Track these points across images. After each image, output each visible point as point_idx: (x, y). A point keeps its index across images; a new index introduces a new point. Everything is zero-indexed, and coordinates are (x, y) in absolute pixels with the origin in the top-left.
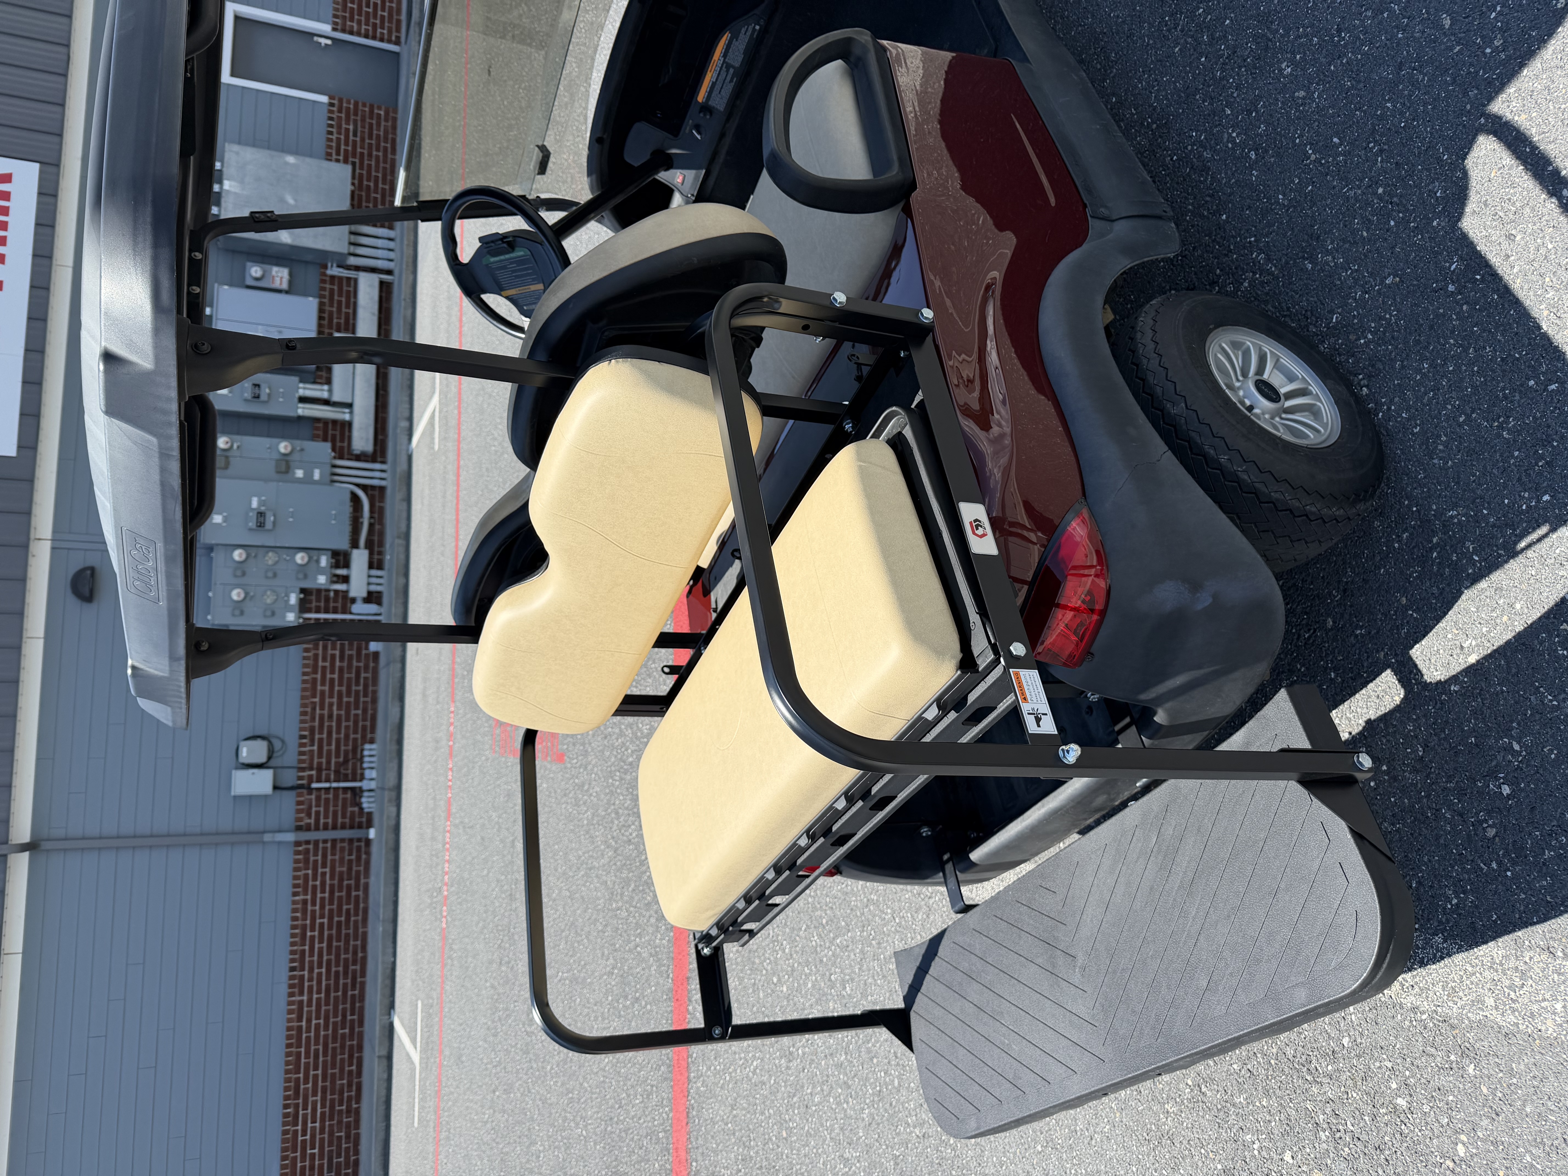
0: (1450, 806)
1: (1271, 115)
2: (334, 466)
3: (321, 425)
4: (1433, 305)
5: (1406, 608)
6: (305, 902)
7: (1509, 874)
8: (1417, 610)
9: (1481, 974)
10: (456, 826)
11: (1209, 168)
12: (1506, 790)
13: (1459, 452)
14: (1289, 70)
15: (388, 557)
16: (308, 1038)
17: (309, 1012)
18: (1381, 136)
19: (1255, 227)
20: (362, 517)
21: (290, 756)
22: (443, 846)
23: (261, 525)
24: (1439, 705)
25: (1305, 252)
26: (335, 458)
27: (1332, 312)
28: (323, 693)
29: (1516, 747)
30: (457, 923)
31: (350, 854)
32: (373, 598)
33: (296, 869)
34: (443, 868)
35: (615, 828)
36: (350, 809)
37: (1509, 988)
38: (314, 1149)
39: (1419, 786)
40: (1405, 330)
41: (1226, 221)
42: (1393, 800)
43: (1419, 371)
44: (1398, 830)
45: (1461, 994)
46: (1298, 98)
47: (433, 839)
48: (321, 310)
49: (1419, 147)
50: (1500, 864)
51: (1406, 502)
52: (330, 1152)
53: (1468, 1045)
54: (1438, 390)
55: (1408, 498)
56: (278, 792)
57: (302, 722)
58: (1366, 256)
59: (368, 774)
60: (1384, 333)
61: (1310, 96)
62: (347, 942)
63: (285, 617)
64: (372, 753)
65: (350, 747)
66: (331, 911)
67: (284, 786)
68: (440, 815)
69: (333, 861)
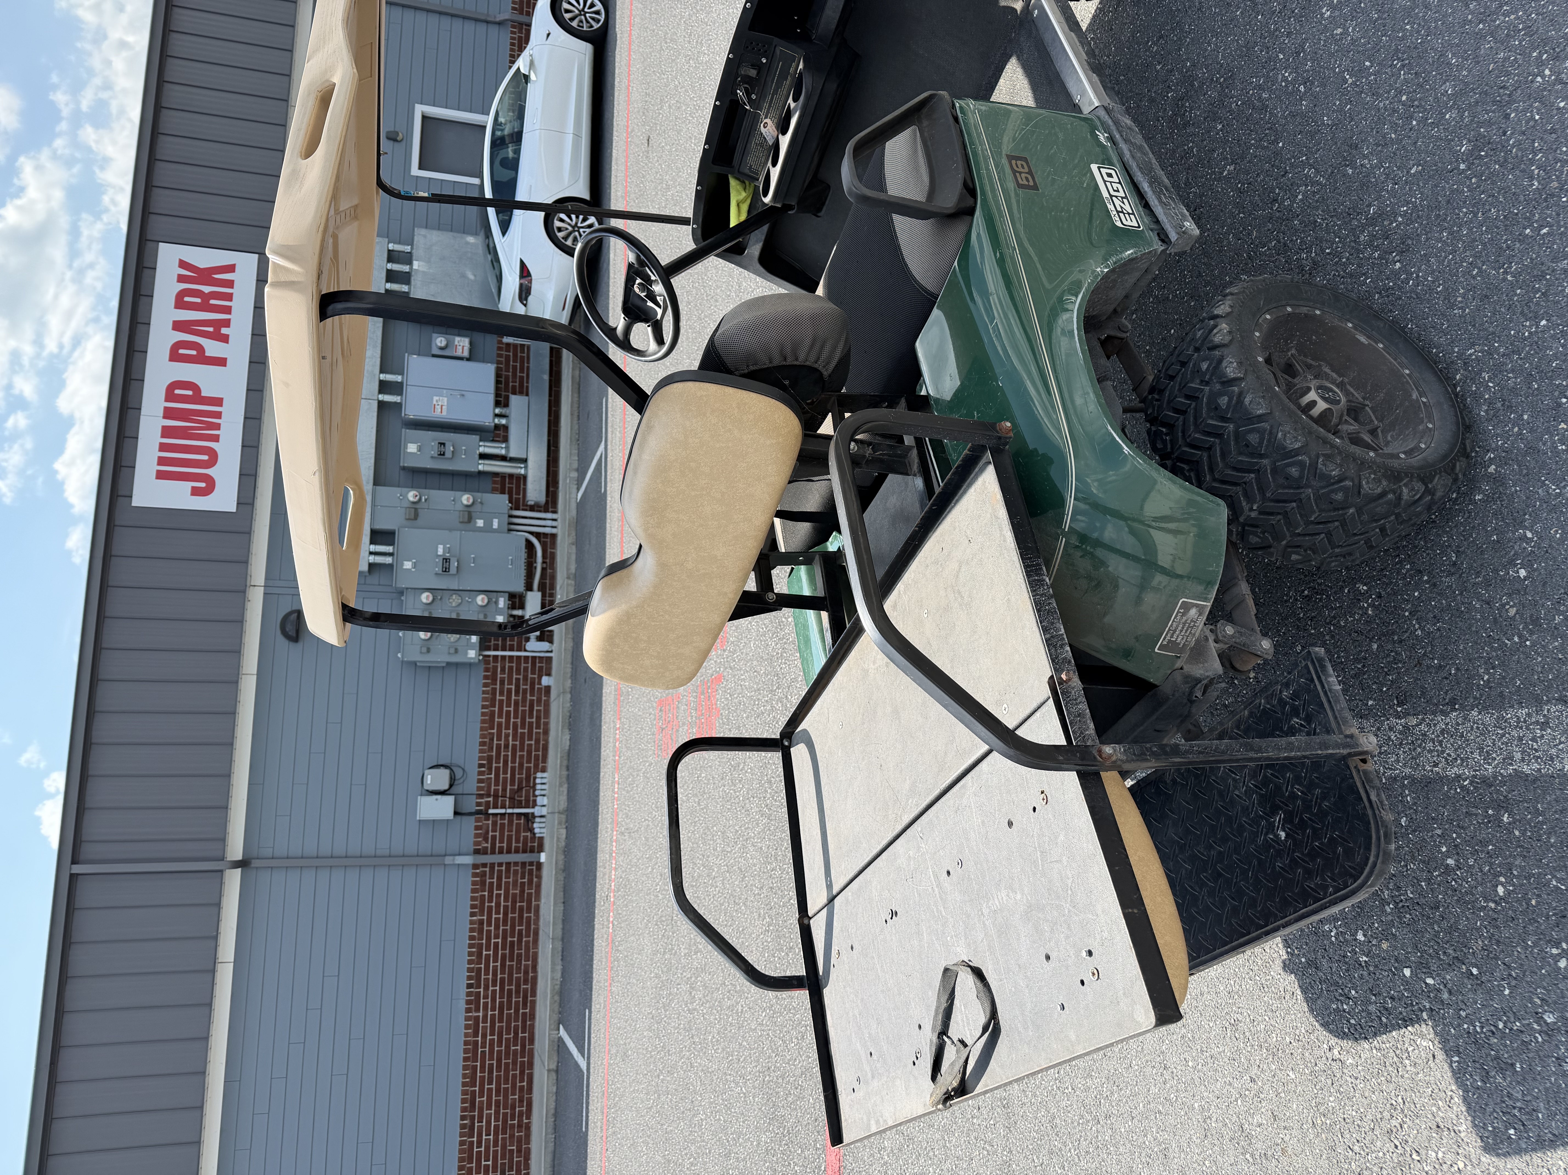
0: (1479, 597)
1: (1316, 53)
2: (511, 516)
3: (499, 479)
4: (1449, 183)
6: (481, 922)
7: (1528, 643)
9: (1509, 734)
10: (622, 834)
11: (1267, 106)
12: (1523, 573)
16: (483, 1053)
17: (485, 1028)
20: (535, 562)
21: (471, 784)
22: (610, 855)
23: (446, 570)
24: (1467, 515)
25: (1347, 160)
26: (511, 509)
27: (1370, 206)
28: (500, 724)
29: (1529, 535)
30: (623, 925)
31: (523, 877)
32: (545, 636)
33: (474, 891)
34: (610, 876)
36: (523, 834)
38: (489, 1161)
39: (1454, 586)
41: (1283, 147)
43: (1440, 240)
44: (1438, 629)
45: (1494, 755)
48: (498, 375)
49: (1433, 57)
50: (1520, 636)
52: (503, 1164)
56: (459, 817)
57: (481, 751)
58: (1395, 154)
59: (540, 800)
60: (1411, 214)
62: (519, 962)
63: (467, 654)
64: (544, 781)
65: (524, 776)
66: (505, 931)
67: (464, 811)
68: (607, 828)
69: (507, 884)
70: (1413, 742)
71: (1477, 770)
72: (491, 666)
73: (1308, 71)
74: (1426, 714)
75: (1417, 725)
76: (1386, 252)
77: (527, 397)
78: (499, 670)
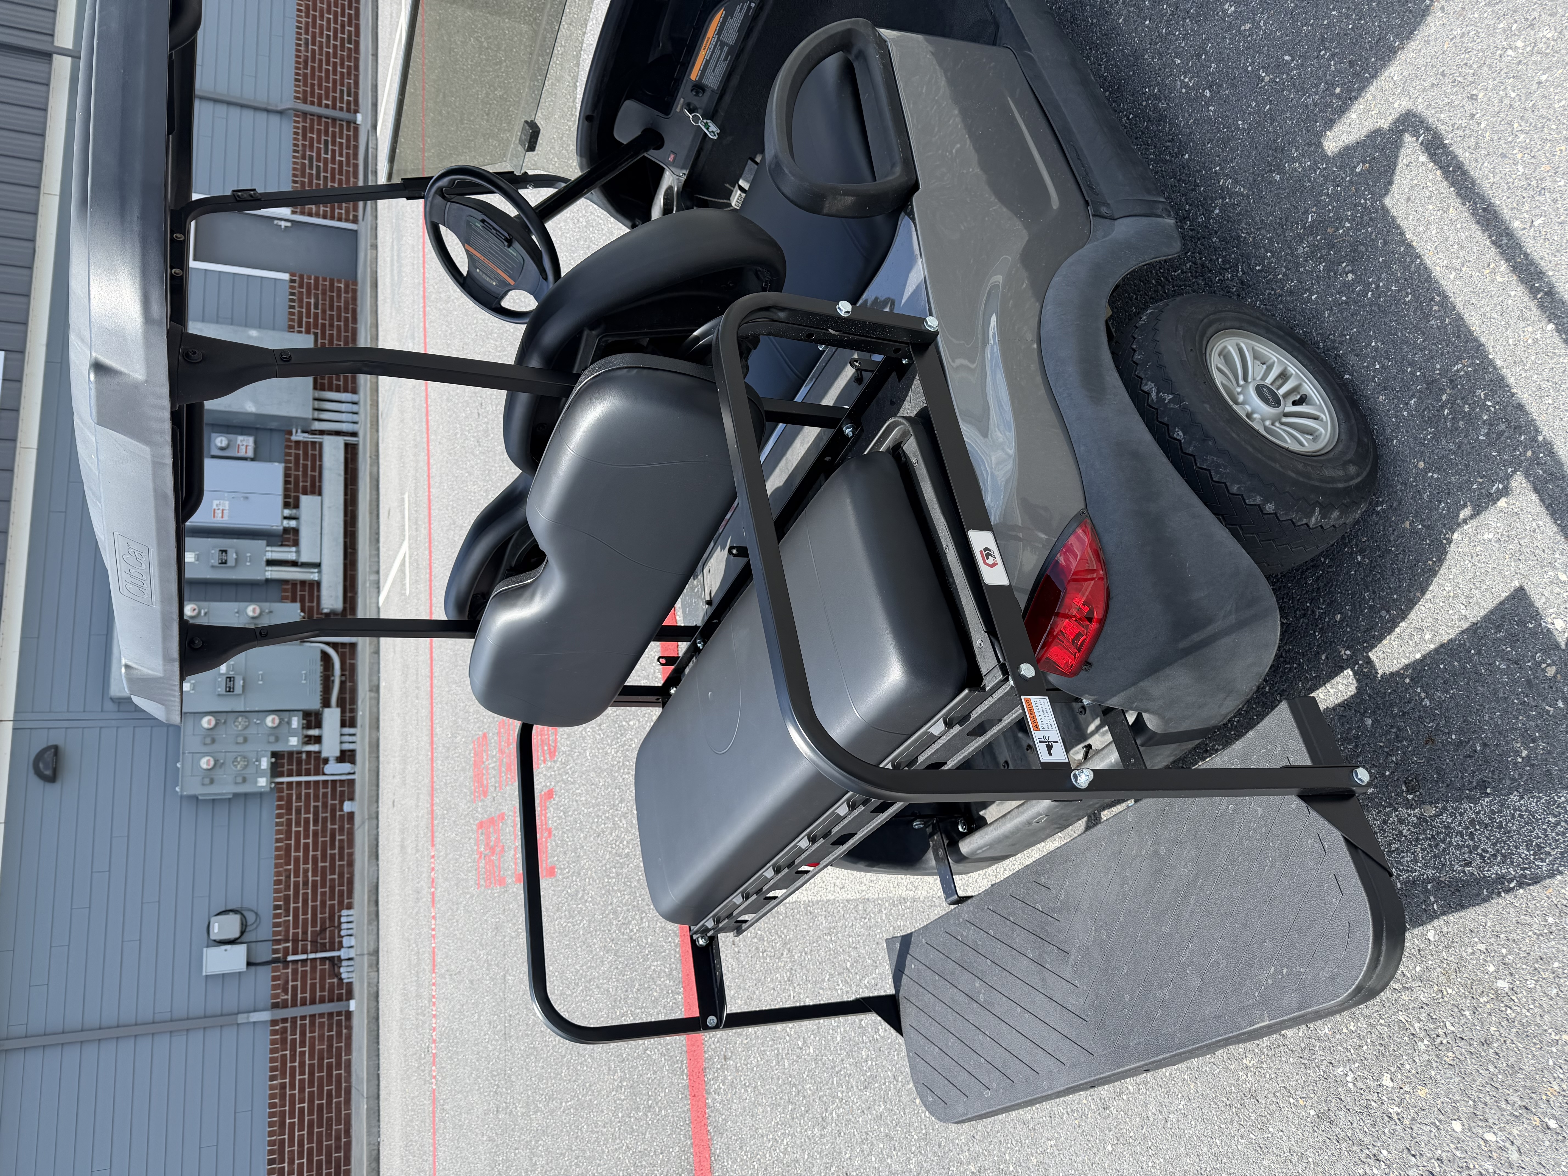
0: (1504, 656)
3: (289, 587)
5: (1425, 471)
6: (283, 1086)
8: (1438, 470)
10: (442, 976)
11: (1166, 116)
14: (1233, 8)
15: (360, 713)
18: (1332, 41)
19: (1218, 156)
20: (333, 675)
21: (265, 930)
22: (430, 1001)
23: (230, 690)
25: (1271, 165)
27: (1306, 212)
28: (297, 859)
30: (447, 1080)
31: (330, 1030)
32: (346, 756)
33: (272, 1051)
34: (430, 1024)
36: (328, 981)
39: (1468, 644)
41: (1190, 159)
42: (1442, 666)
45: (1548, 849)
46: (1245, 30)
47: (419, 996)
48: (287, 475)
55: (1410, 365)
56: (253, 968)
57: (277, 891)
59: (346, 942)
60: (1361, 217)
61: (1256, 26)
62: (329, 1127)
63: (256, 782)
64: (350, 919)
65: (327, 915)
66: (311, 1094)
67: (258, 961)
68: (424, 969)
69: (312, 1039)
70: (1433, 836)
71: (1526, 869)
72: (284, 794)
73: (1213, 73)
74: (1447, 802)
75: (1436, 816)
76: (1333, 263)
77: (319, 498)
78: (294, 798)
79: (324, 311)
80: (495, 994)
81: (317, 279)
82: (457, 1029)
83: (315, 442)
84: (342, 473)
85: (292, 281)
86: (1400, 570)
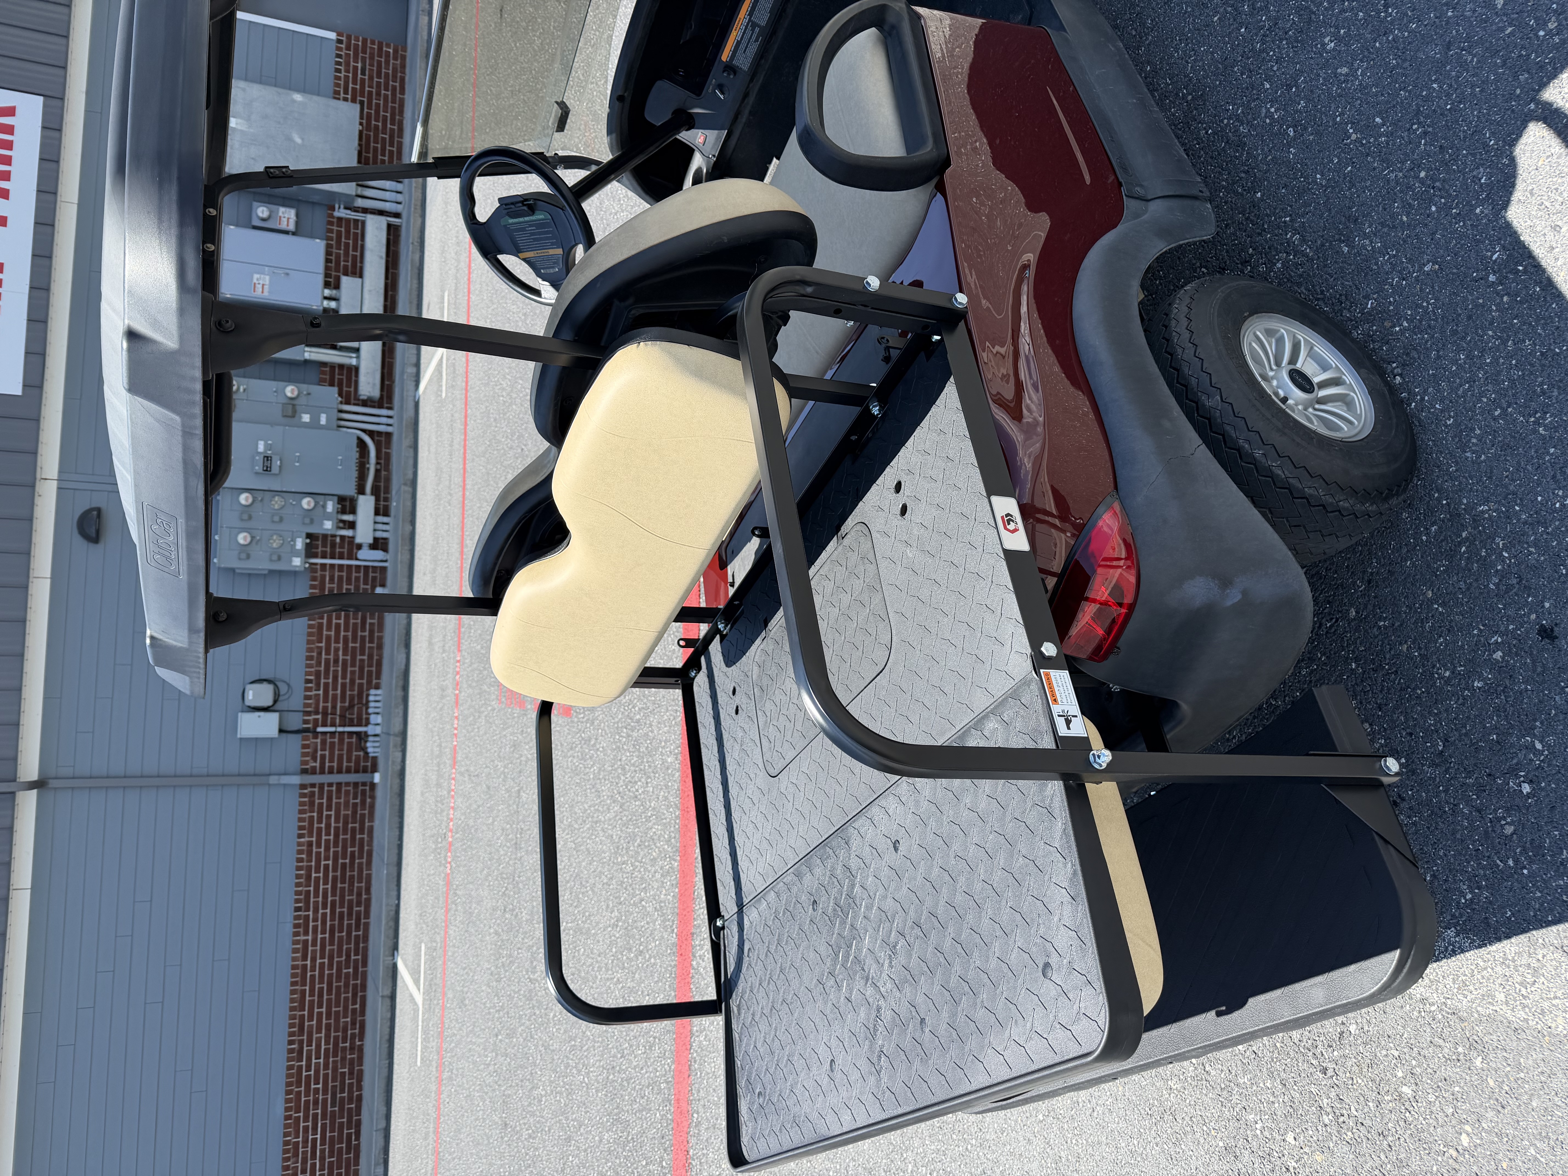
0: (1468, 801)
1: (1312, 91)
2: (341, 411)
3: (328, 369)
4: (1472, 295)
5: (1431, 601)
6: (310, 844)
7: (1525, 871)
8: (1444, 604)
9: (1493, 969)
10: (462, 774)
11: (1245, 144)
12: (1526, 788)
13: (1493, 446)
14: (1333, 44)
15: (395, 504)
17: (314, 952)
18: (1426, 117)
19: (1291, 206)
20: (368, 462)
21: (296, 700)
22: (449, 793)
23: (267, 469)
24: (1461, 701)
25: (1341, 234)
26: (341, 403)
27: (1367, 297)
28: (328, 638)
29: (1539, 746)
30: (461, 869)
31: (355, 798)
32: (379, 544)
33: (301, 812)
34: (448, 814)
35: (621, 783)
36: (355, 753)
37: (1521, 984)
38: (319, 1084)
39: (1438, 779)
40: (1442, 319)
41: (1262, 199)
42: (1410, 793)
43: (1455, 362)
44: (1414, 824)
45: (1471, 988)
46: (1340, 74)
47: (439, 785)
48: (328, 253)
49: (1465, 131)
50: (1516, 861)
51: (1436, 495)
52: (334, 1087)
53: (1476, 1038)
54: (1474, 382)
55: (1438, 491)
56: (284, 735)
57: (308, 666)
58: (1404, 241)
59: (373, 719)
60: (1420, 321)
61: (1353, 72)
62: (351, 884)
63: (291, 561)
64: (378, 698)
65: (356, 693)
66: (336, 854)
67: (290, 729)
68: (445, 763)
69: (338, 805)
72: (318, 575)
73: (1301, 112)
77: (360, 280)
78: (327, 579)
79: (371, 78)
80: (509, 805)
81: (365, 41)
82: (473, 826)
83: (358, 220)
84: (384, 255)
85: (339, 41)
86: (1389, 689)
